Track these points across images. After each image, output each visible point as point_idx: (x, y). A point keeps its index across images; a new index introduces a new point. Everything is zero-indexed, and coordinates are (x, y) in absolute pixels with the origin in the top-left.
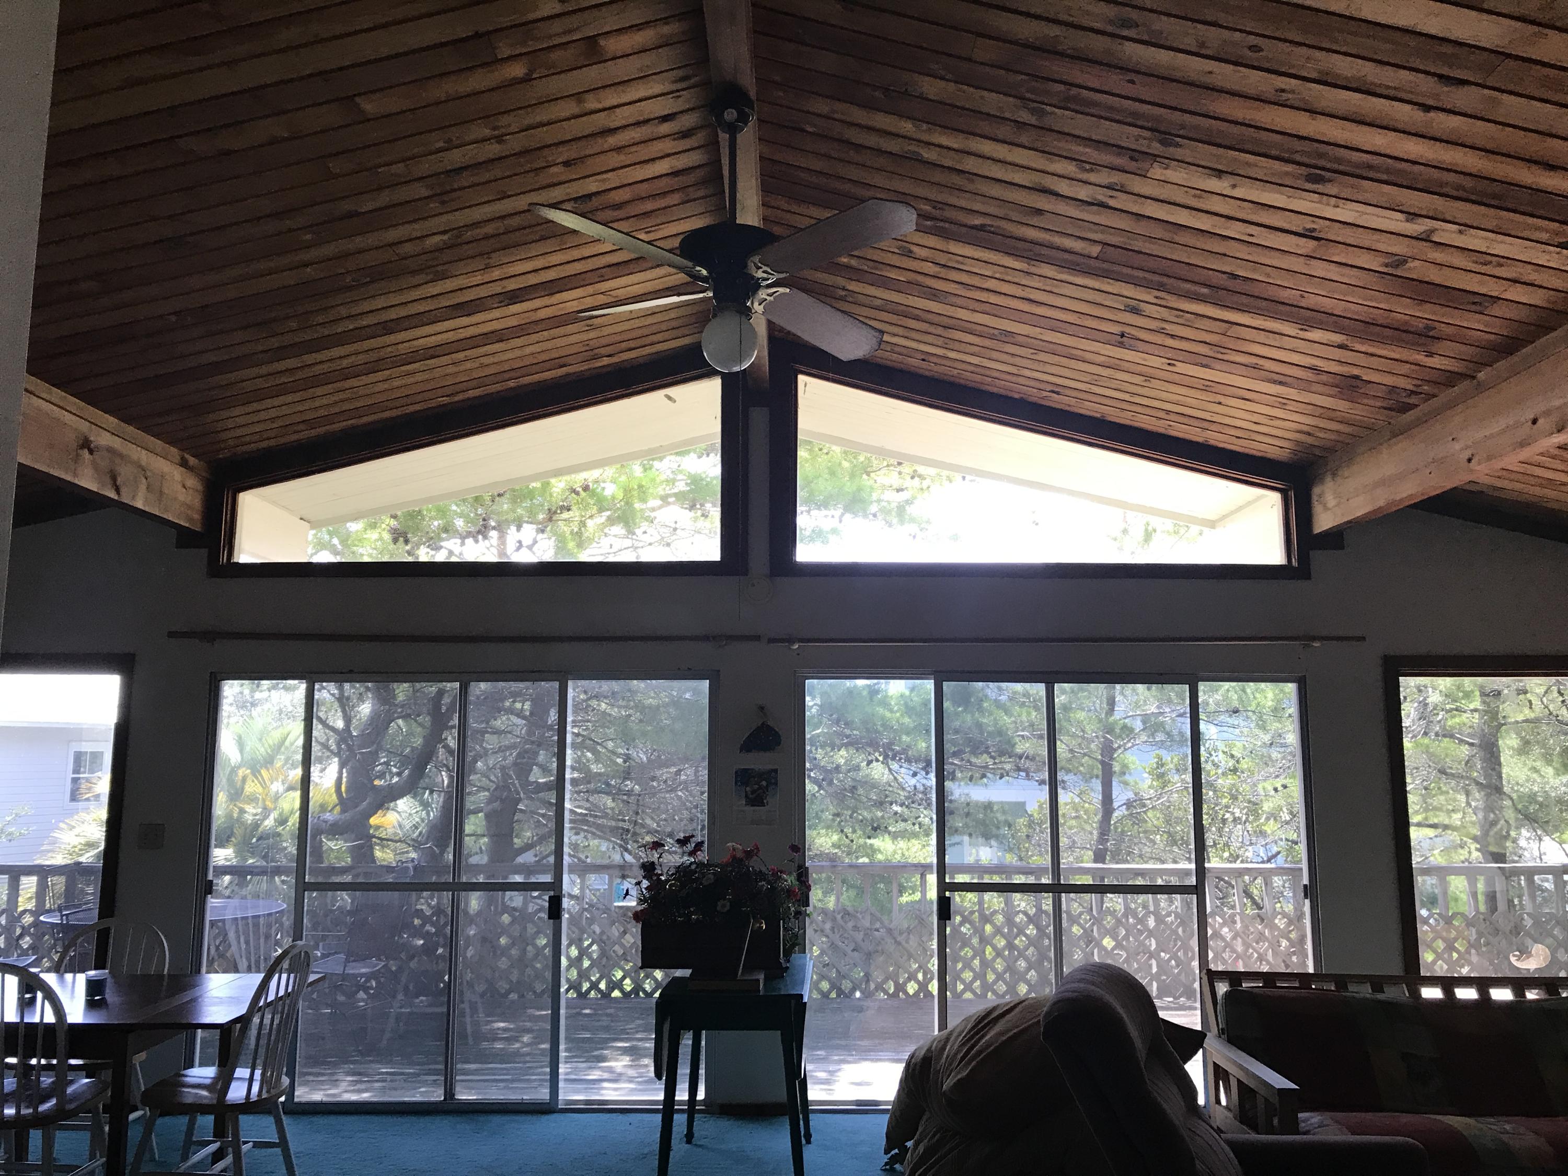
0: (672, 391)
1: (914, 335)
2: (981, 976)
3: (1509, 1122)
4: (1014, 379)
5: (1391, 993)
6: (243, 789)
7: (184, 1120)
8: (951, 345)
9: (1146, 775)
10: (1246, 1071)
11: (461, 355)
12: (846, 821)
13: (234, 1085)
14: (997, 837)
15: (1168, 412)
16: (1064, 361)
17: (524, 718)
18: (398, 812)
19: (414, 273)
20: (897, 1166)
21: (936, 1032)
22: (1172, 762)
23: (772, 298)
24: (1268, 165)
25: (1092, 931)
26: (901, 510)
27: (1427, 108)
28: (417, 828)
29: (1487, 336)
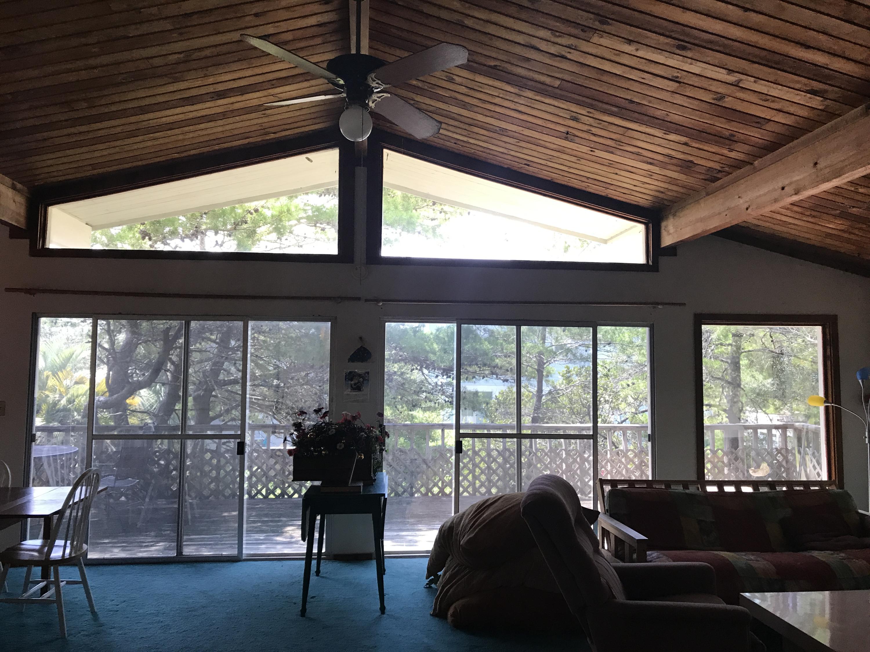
0: (310, 155)
1: (450, 128)
2: (473, 484)
3: (753, 555)
4: (506, 156)
5: (692, 489)
6: (47, 383)
7: (25, 569)
8: (472, 135)
9: (560, 377)
10: (620, 530)
11: (186, 129)
12: (398, 402)
13: (55, 549)
14: (480, 410)
15: (588, 178)
16: (534, 147)
17: (217, 343)
18: (141, 397)
19: (160, 76)
20: (433, 585)
21: (453, 514)
22: (574, 370)
23: (380, 100)
24: (657, 38)
25: (532, 459)
26: (434, 229)
27: (746, 10)
28: (153, 406)
29: (760, 141)
